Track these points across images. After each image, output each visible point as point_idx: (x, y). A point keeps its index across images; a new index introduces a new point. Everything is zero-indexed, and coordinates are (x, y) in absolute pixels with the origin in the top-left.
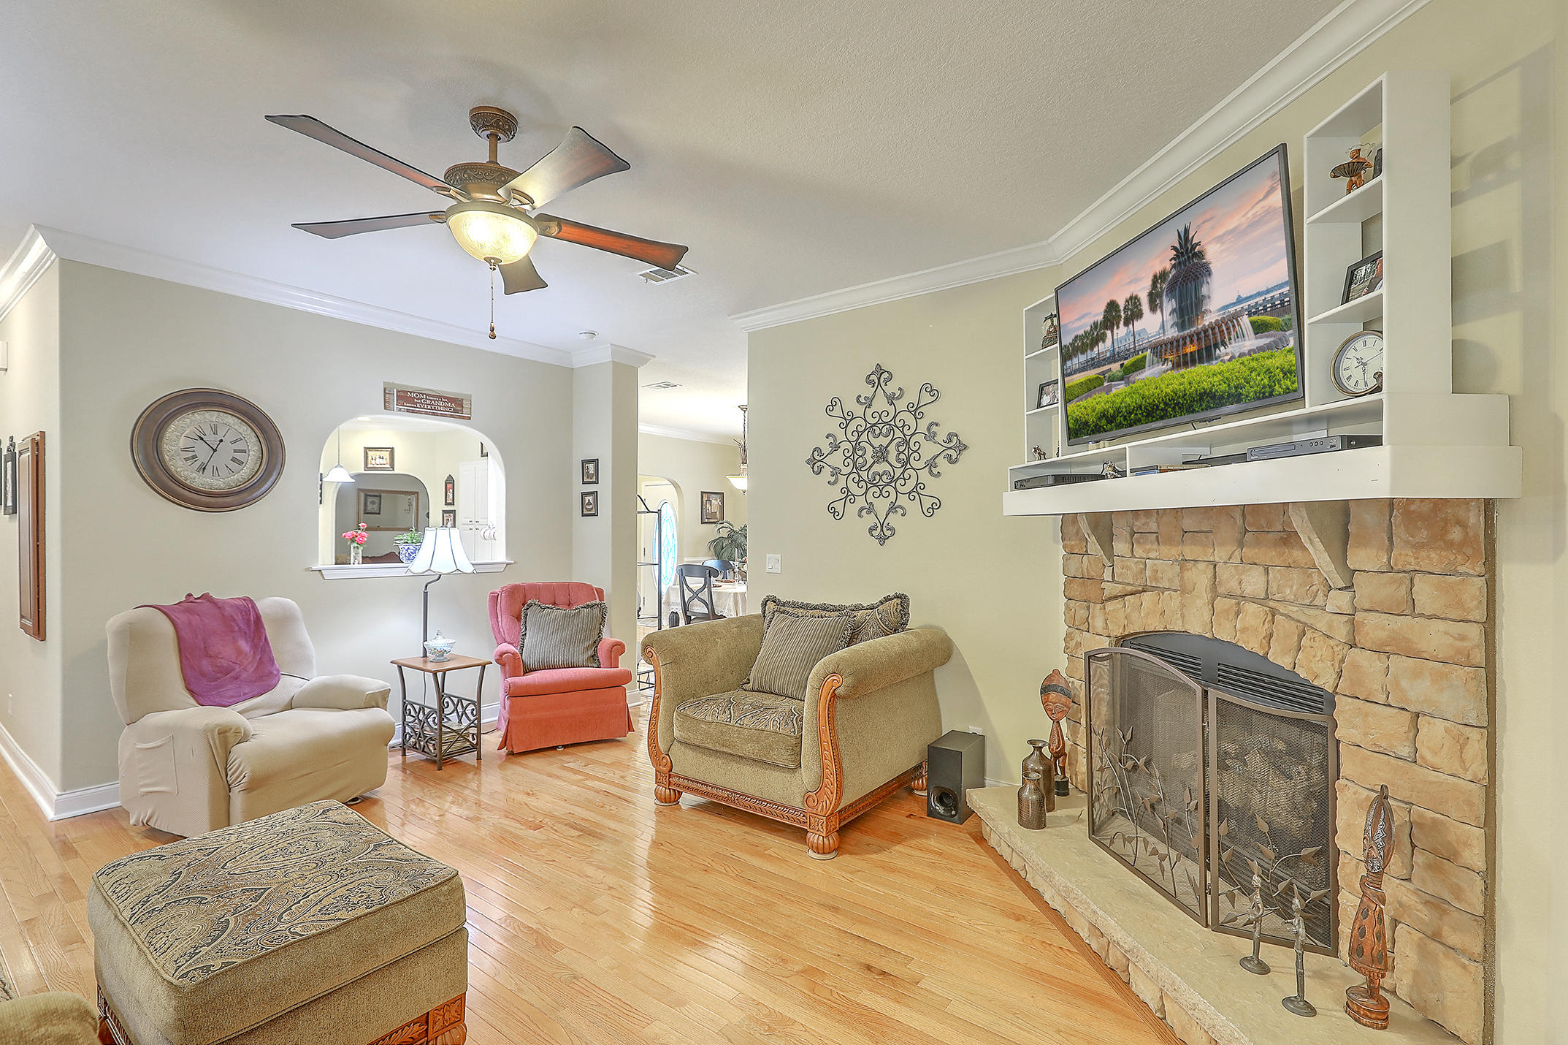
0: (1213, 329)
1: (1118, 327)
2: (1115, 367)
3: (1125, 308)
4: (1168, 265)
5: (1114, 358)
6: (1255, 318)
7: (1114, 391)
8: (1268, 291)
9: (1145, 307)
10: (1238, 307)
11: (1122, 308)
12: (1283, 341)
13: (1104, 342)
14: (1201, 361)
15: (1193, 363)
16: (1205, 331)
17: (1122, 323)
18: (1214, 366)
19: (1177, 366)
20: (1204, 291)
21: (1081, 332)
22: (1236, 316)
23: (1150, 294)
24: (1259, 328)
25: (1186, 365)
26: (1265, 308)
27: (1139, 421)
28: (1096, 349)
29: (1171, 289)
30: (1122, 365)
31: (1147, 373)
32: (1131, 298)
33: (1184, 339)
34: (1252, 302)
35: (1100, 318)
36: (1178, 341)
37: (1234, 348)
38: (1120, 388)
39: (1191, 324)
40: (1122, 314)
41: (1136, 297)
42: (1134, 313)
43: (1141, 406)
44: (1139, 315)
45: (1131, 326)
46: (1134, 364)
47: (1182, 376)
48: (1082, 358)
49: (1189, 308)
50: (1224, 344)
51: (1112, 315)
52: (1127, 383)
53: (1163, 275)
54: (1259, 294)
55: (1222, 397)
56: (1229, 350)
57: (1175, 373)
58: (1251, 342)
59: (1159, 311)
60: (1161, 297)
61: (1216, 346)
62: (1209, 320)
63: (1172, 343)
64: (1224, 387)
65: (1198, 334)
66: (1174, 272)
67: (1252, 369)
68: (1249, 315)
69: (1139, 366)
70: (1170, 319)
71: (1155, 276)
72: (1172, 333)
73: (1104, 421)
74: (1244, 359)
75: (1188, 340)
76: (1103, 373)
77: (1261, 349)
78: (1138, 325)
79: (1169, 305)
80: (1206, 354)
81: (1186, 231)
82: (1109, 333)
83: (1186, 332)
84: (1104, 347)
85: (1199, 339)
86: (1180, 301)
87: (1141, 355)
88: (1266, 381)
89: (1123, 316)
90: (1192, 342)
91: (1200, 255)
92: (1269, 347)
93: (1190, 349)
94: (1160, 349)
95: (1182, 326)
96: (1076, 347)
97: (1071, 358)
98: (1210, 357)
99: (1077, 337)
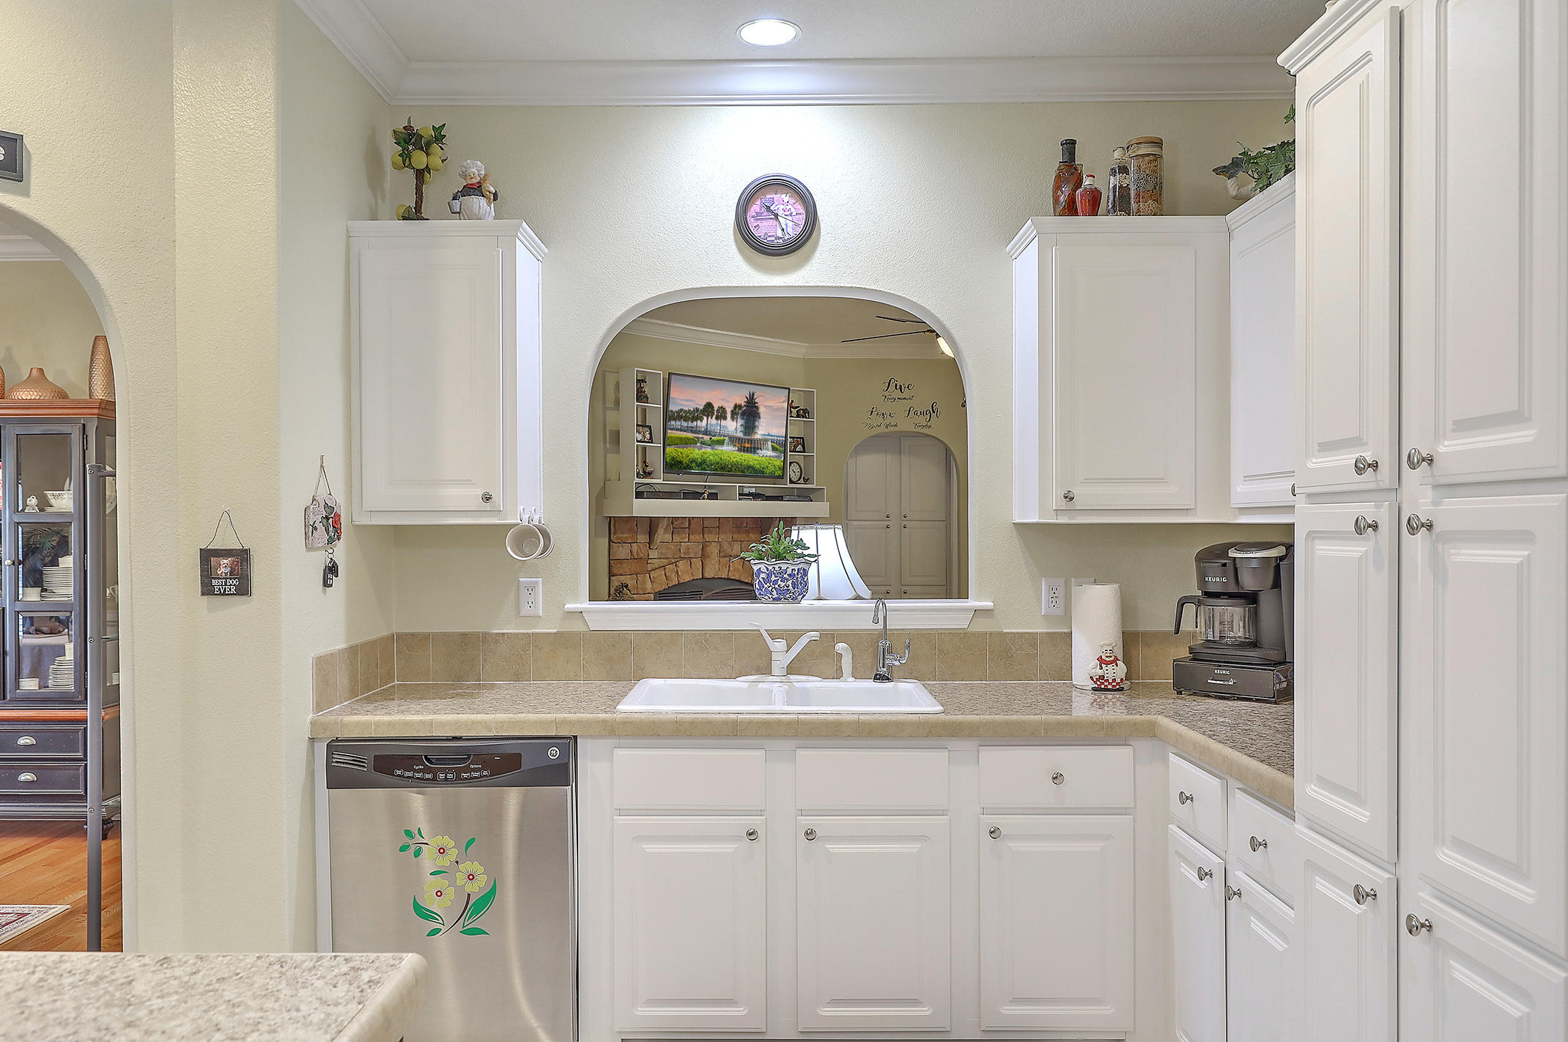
0: (758, 441)
1: (711, 418)
2: (707, 438)
4: (743, 405)
5: (706, 432)
6: (773, 444)
7: (703, 450)
8: (779, 436)
9: (729, 415)
10: (769, 437)
11: (716, 409)
12: (781, 457)
13: (701, 421)
14: (751, 452)
15: (748, 452)
16: (755, 441)
17: (714, 417)
18: (755, 457)
19: (740, 450)
20: (757, 424)
21: (686, 409)
22: (766, 440)
23: (732, 411)
24: (774, 449)
25: (744, 451)
26: (777, 442)
28: (695, 423)
29: (743, 414)
30: (711, 438)
31: (725, 448)
32: (722, 407)
33: (745, 440)
34: (773, 438)
35: (701, 408)
36: (742, 439)
37: (764, 452)
38: (709, 450)
39: (749, 435)
40: (715, 412)
41: (724, 409)
42: (721, 415)
43: (718, 464)
44: (725, 418)
45: (719, 421)
46: (718, 441)
47: (742, 456)
48: (685, 424)
49: (750, 427)
50: (761, 449)
51: (708, 409)
52: (713, 449)
53: (740, 406)
54: (776, 436)
55: (757, 470)
56: (763, 452)
57: (738, 453)
58: (770, 453)
59: (735, 421)
60: (737, 416)
61: (758, 449)
62: (756, 436)
63: (739, 439)
64: (758, 466)
65: (752, 440)
66: (745, 408)
68: (771, 442)
69: (721, 443)
70: (740, 429)
71: (736, 404)
72: (740, 435)
73: (694, 464)
74: (768, 458)
76: (698, 438)
77: (773, 456)
78: (723, 422)
79: (741, 422)
80: (753, 450)
81: (753, 394)
82: (705, 418)
83: (746, 437)
84: (702, 424)
85: (751, 443)
86: (746, 422)
87: (722, 438)
88: (773, 469)
89: (716, 414)
90: (748, 442)
91: (757, 408)
92: (776, 457)
93: (747, 445)
94: (733, 440)
95: (745, 434)
96: (680, 416)
97: (675, 419)
98: (755, 452)
99: (682, 410)
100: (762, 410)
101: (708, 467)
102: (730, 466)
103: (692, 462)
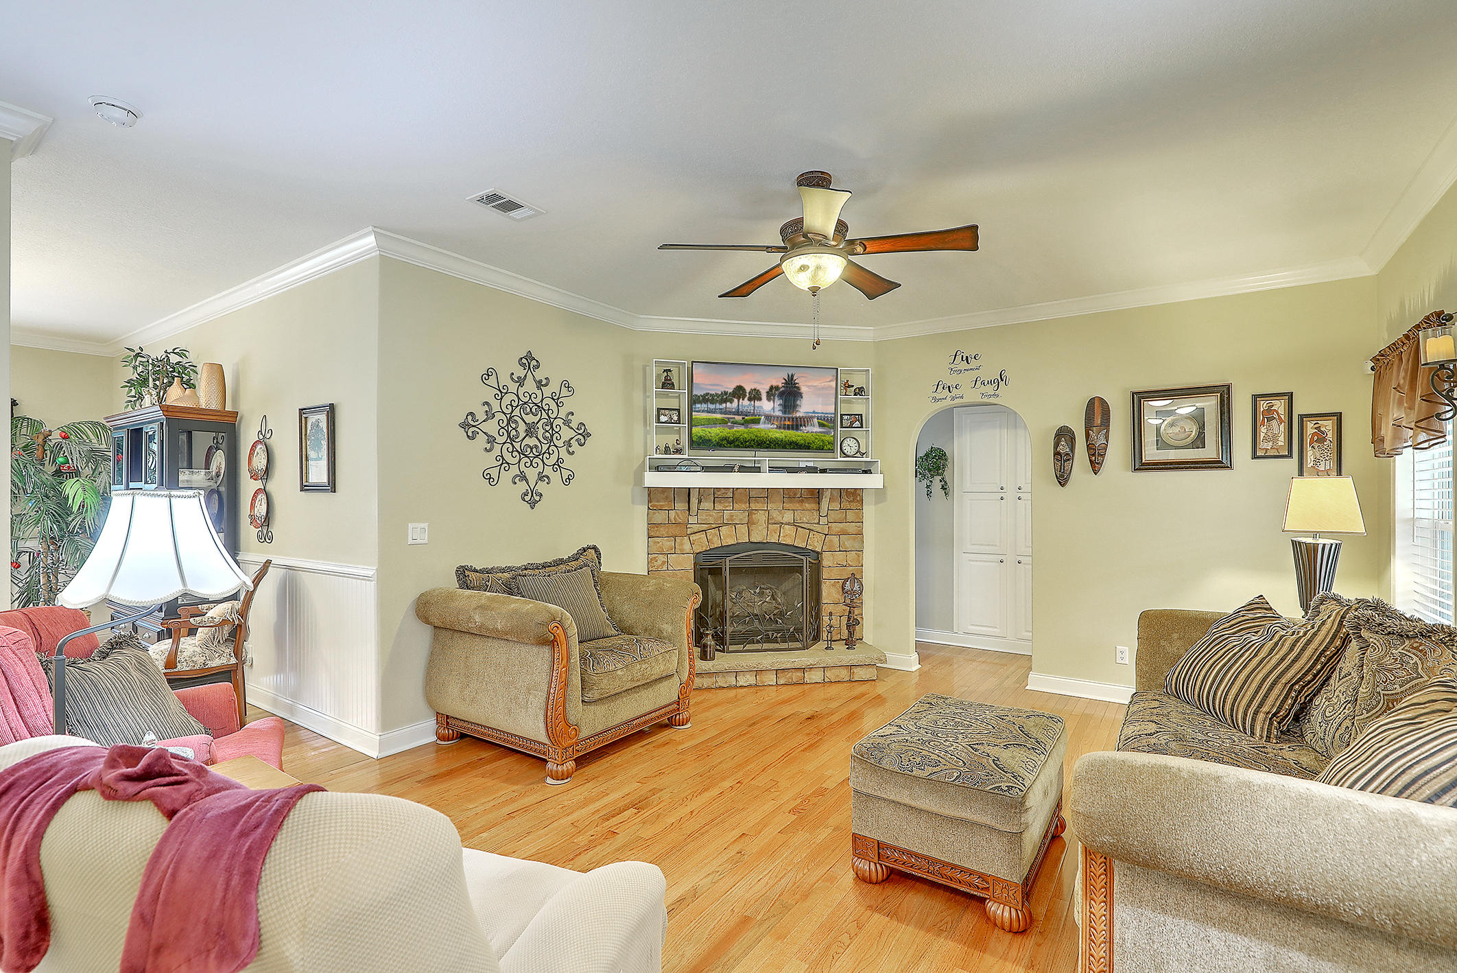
0: (800, 419)
1: (743, 400)
2: (739, 418)
3: (750, 392)
4: (780, 385)
5: (737, 413)
6: (820, 421)
7: (735, 429)
8: (826, 414)
9: (764, 396)
10: (813, 415)
11: (748, 392)
12: (830, 432)
13: (731, 403)
14: (793, 429)
15: (789, 429)
16: (797, 419)
17: (746, 399)
18: (799, 433)
19: (779, 427)
20: (798, 402)
21: (713, 392)
22: (812, 417)
23: (768, 393)
24: (821, 425)
25: (784, 428)
26: (824, 419)
27: (752, 446)
28: (724, 405)
29: (781, 395)
30: (743, 418)
31: (761, 426)
32: (755, 389)
33: (785, 418)
34: (820, 415)
35: (731, 391)
36: (781, 418)
37: (809, 428)
38: (742, 429)
39: (790, 413)
40: (747, 394)
41: (758, 391)
42: (755, 396)
43: (754, 440)
44: (760, 399)
45: (753, 402)
46: (752, 420)
47: (782, 433)
48: (712, 406)
49: (790, 407)
50: (805, 427)
51: (739, 392)
52: (746, 428)
53: (777, 388)
54: (823, 413)
55: (801, 445)
56: (806, 429)
57: (777, 430)
58: (817, 429)
59: (772, 402)
60: (774, 397)
61: (801, 425)
62: (798, 415)
63: (778, 418)
64: (802, 442)
65: (793, 418)
66: (783, 389)
67: (816, 439)
68: (818, 419)
69: (757, 422)
70: (778, 408)
71: (772, 386)
72: (779, 414)
73: (725, 442)
74: (814, 434)
75: (787, 419)
76: (728, 418)
77: (820, 432)
78: (757, 403)
79: (778, 402)
80: (795, 427)
81: (792, 376)
82: (736, 400)
83: (786, 416)
84: (731, 406)
85: (793, 420)
86: (785, 402)
87: (757, 417)
88: (821, 444)
89: (748, 396)
90: (789, 420)
91: (798, 388)
92: (824, 432)
93: (787, 423)
94: (769, 418)
95: (785, 412)
96: (706, 399)
97: (700, 403)
98: (797, 429)
99: (707, 394)
100: (803, 389)
101: (742, 443)
102: (768, 442)
103: (722, 440)
